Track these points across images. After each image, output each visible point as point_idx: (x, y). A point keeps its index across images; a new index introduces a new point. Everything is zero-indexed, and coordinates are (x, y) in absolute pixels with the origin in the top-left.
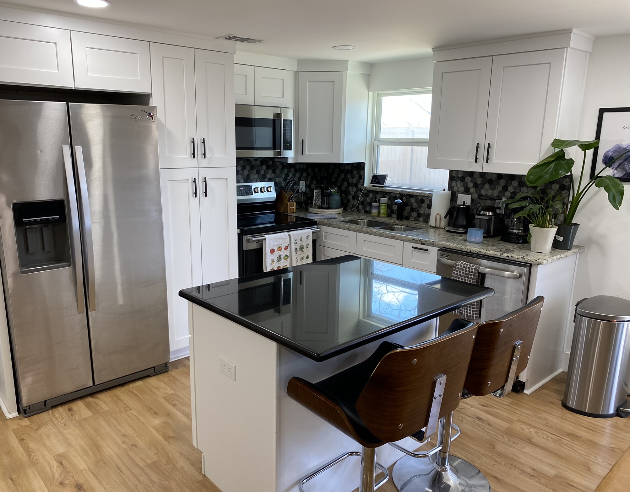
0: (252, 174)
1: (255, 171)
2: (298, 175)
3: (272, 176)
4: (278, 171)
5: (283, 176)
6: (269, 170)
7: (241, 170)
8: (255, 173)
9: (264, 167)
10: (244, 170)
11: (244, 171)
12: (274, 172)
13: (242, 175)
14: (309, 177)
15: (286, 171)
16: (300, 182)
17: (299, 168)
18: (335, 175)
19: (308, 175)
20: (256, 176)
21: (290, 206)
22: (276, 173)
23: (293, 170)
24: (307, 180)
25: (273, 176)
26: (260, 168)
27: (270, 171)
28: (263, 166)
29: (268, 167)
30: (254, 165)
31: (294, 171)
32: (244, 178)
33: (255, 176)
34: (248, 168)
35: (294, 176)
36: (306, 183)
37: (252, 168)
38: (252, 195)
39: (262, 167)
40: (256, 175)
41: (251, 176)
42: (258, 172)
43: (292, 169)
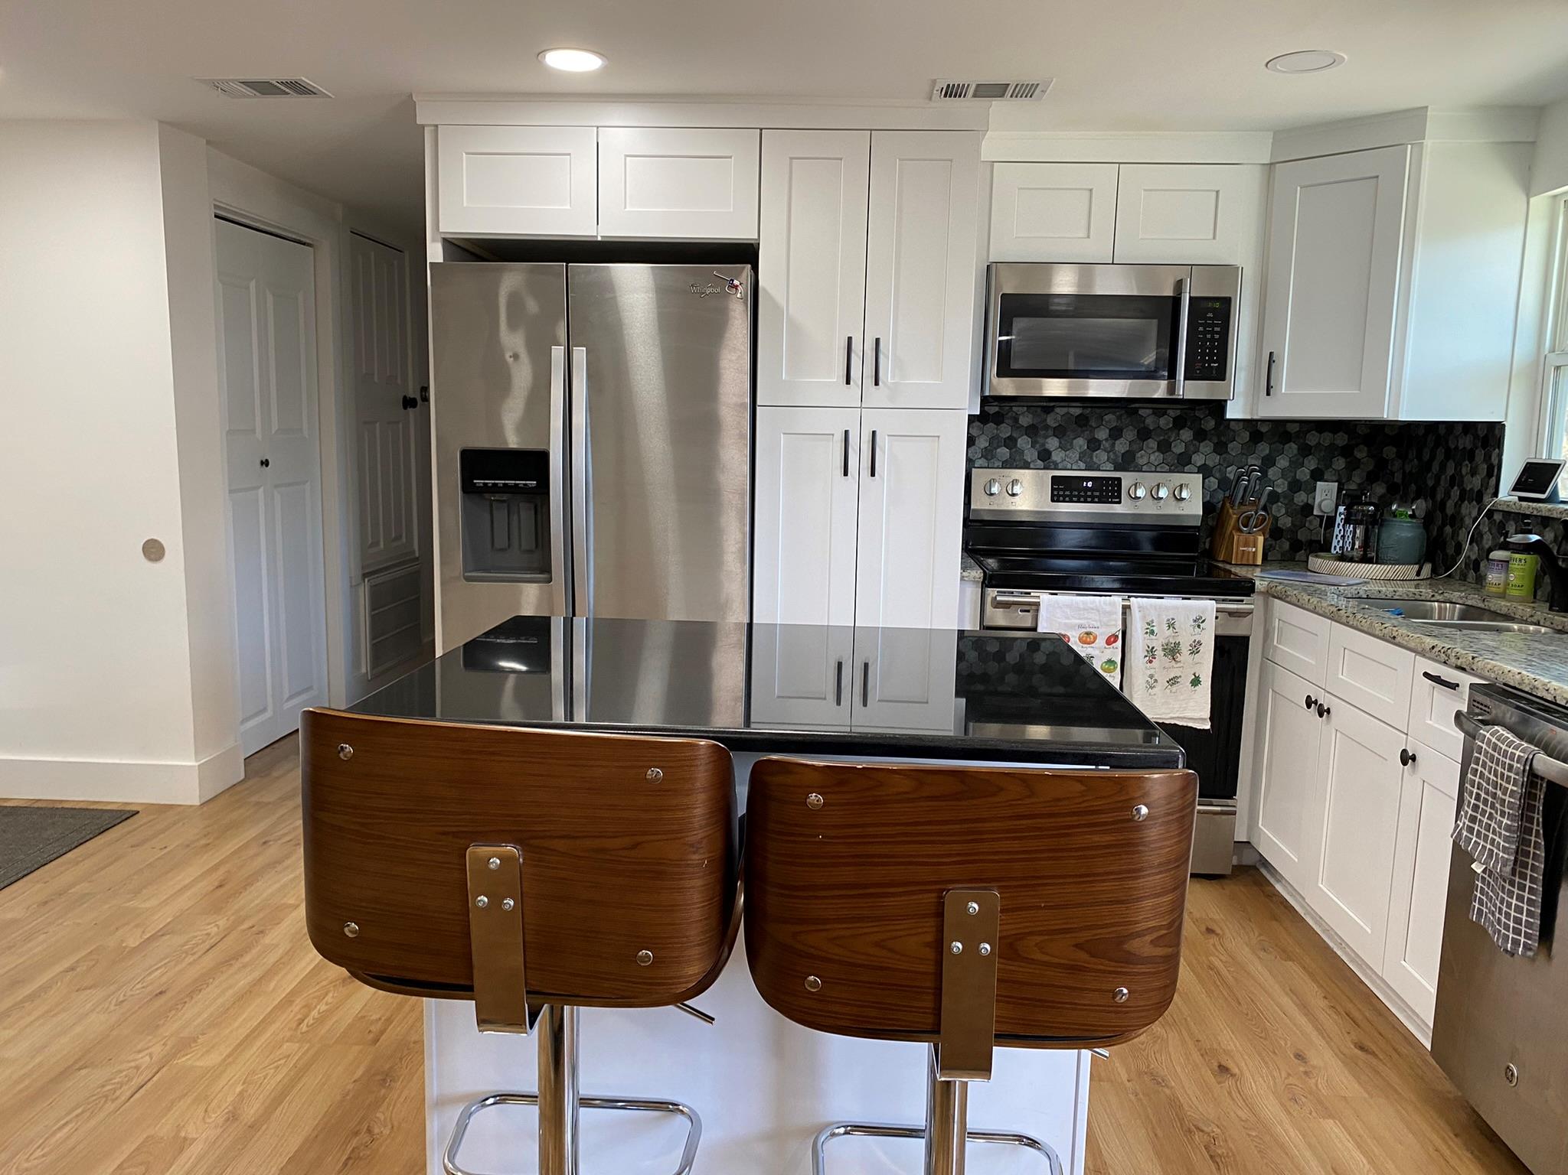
0: (1142, 450)
1: (1152, 444)
2: (1311, 463)
3: (1214, 460)
4: (1234, 448)
6: (1201, 444)
7: (1106, 440)
8: (1152, 448)
9: (1187, 434)
10: (1116, 440)
11: (1117, 442)
12: (1220, 448)
13: (1108, 452)
14: (1356, 472)
15: (1264, 449)
16: (1319, 483)
17: (1319, 443)
19: (1353, 465)
20: (1156, 457)
21: (1241, 543)
22: (1227, 452)
23: (1292, 448)
24: (1349, 479)
25: (1217, 461)
26: (1169, 437)
27: (1206, 447)
28: (1181, 432)
29: (1201, 435)
30: (1152, 428)
31: (1295, 452)
32: (1115, 460)
33: (1152, 457)
34: (1130, 434)
35: (1296, 464)
36: (1340, 490)
37: (1144, 434)
39: (1178, 435)
40: (1157, 454)
41: (1139, 455)
42: (1164, 447)
43: (1287, 446)
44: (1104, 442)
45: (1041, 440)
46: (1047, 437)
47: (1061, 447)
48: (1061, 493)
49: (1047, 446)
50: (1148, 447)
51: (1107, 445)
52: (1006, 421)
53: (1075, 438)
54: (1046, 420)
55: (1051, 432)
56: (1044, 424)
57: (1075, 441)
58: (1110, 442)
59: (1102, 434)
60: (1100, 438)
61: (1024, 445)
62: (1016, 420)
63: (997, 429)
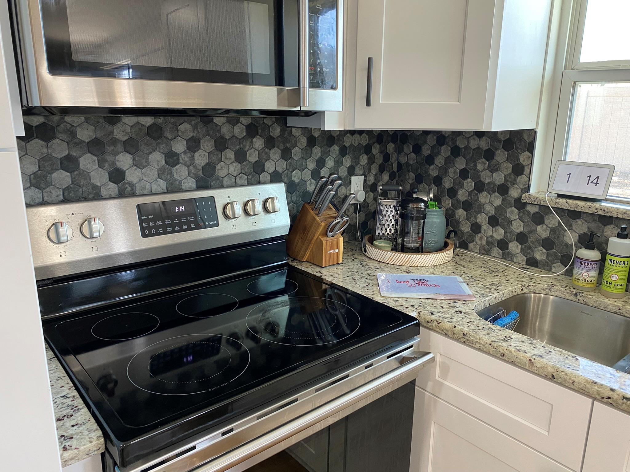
0: (221, 161)
1: (230, 154)
2: (347, 162)
3: (282, 166)
4: (297, 153)
5: (311, 165)
6: (271, 152)
7: (185, 152)
8: (230, 159)
9: (259, 142)
10: (194, 152)
11: (197, 155)
12: (286, 154)
13: (189, 167)
14: (373, 166)
15: (317, 152)
16: (353, 177)
17: (352, 145)
18: (439, 161)
19: (371, 161)
20: (234, 168)
21: (328, 248)
22: (291, 158)
23: (335, 149)
24: (369, 171)
25: (285, 167)
26: (245, 146)
27: (275, 154)
28: (254, 140)
29: (270, 143)
30: (227, 138)
31: (338, 152)
32: (195, 174)
33: (232, 169)
34: (207, 145)
35: (338, 163)
36: (365, 181)
37: (221, 145)
38: (217, 225)
39: (252, 143)
40: (235, 164)
41: (218, 167)
42: (241, 157)
44: (182, 155)
45: (110, 158)
46: (116, 154)
47: (137, 165)
48: (152, 224)
49: (119, 165)
50: (226, 158)
51: (185, 158)
52: (59, 135)
53: (150, 153)
54: (112, 132)
55: (120, 147)
56: (110, 138)
57: (150, 156)
58: (189, 155)
59: (179, 147)
60: (177, 151)
61: (88, 166)
62: (73, 134)
63: (47, 147)
